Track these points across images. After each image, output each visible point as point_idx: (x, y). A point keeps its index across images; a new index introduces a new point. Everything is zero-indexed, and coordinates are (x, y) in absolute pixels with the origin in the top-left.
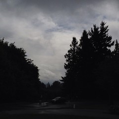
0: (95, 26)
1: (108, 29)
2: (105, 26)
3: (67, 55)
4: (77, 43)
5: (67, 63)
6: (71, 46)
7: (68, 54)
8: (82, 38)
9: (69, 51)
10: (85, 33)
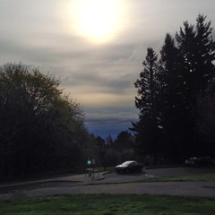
0: (186, 25)
1: (211, 26)
2: (204, 23)
3: (138, 81)
4: (156, 59)
5: (140, 97)
6: (144, 64)
7: (140, 79)
8: (164, 48)
9: (142, 75)
10: (168, 39)
